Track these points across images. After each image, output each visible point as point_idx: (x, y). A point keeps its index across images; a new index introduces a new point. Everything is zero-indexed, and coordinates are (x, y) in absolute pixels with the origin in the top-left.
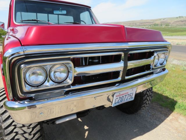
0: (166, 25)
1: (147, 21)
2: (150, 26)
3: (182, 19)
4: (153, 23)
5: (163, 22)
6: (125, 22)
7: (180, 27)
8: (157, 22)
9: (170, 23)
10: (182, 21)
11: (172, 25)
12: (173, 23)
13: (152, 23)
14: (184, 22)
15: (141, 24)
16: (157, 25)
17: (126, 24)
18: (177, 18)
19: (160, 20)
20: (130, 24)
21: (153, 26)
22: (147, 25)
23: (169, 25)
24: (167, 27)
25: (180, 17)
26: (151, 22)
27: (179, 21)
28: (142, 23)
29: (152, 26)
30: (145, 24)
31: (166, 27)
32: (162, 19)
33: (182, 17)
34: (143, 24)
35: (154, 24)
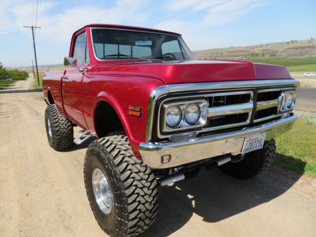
0: (271, 56)
1: (241, 49)
2: (245, 57)
3: (296, 45)
4: (249, 51)
5: (265, 50)
6: (204, 51)
7: (294, 57)
8: (256, 51)
9: (277, 52)
10: (297, 49)
11: (280, 55)
12: (283, 51)
13: (247, 53)
14: (300, 50)
15: (229, 54)
16: (257, 55)
17: (205, 54)
18: (288, 43)
19: (261, 46)
20: (213, 54)
21: (250, 56)
22: (240, 55)
23: (275, 55)
24: (272, 57)
25: (292, 42)
26: (246, 50)
27: (291, 48)
28: (231, 53)
29: (248, 56)
30: (236, 54)
31: (270, 57)
32: (263, 45)
33: (296, 42)
34: (233, 54)
35: (251, 53)
